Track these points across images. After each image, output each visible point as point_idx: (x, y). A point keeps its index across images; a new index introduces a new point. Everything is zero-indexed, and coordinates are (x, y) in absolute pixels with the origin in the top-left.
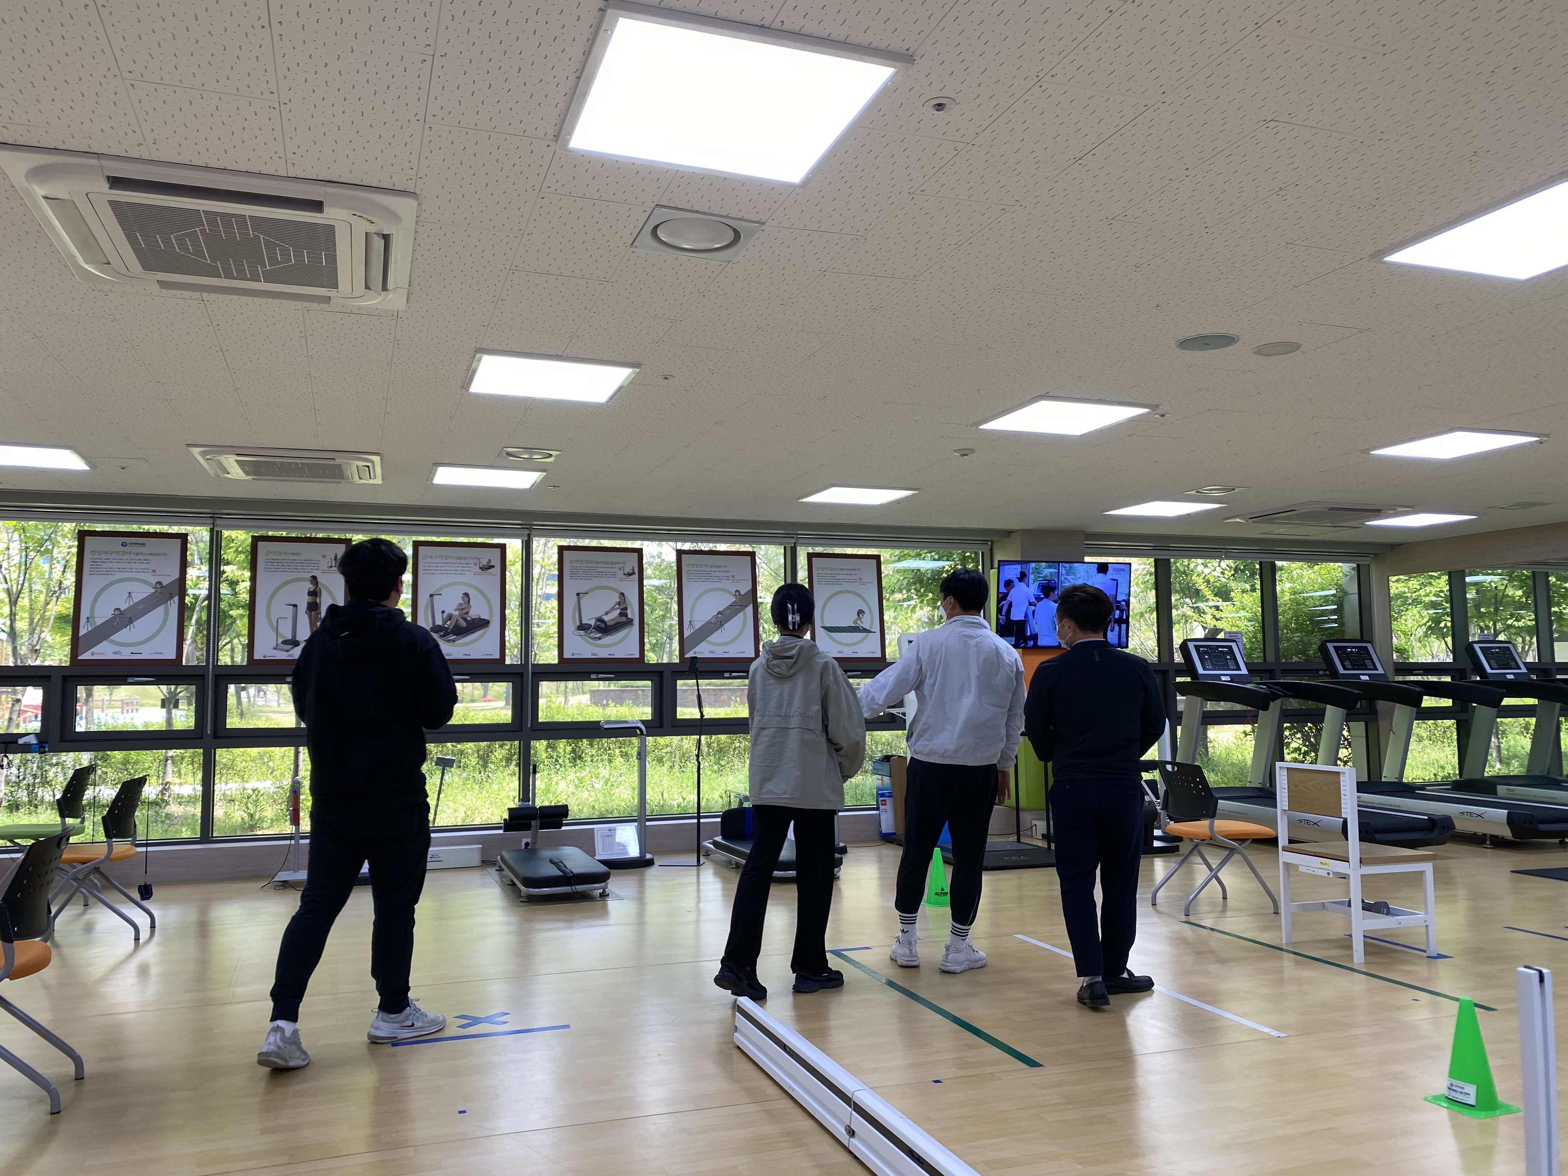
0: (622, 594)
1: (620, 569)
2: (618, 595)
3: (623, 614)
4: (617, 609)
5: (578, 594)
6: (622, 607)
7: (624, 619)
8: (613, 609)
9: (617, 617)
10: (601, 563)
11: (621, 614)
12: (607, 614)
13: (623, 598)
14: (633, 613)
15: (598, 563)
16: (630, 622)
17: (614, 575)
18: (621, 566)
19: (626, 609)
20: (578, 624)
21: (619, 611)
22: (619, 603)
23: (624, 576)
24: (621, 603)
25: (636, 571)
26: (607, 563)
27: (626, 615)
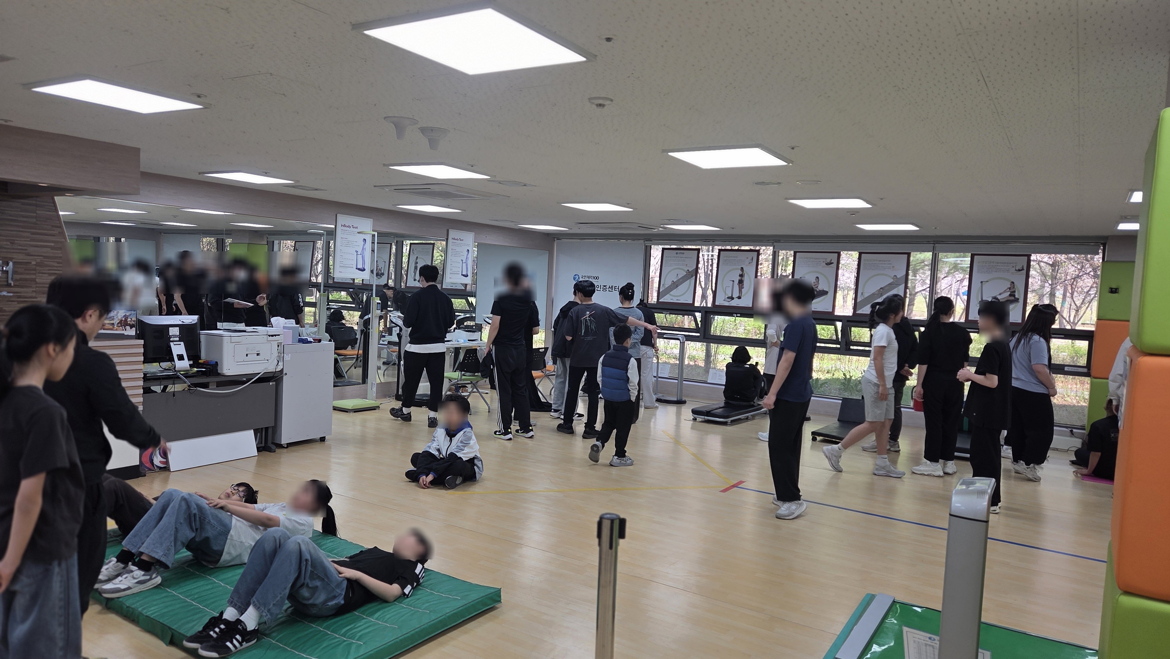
0: (1013, 283)
1: (1013, 267)
2: (1010, 283)
3: (1012, 294)
4: (1008, 291)
5: (982, 282)
6: (1011, 291)
7: (1012, 298)
8: (1005, 291)
9: (1008, 297)
10: (1000, 263)
11: (1010, 295)
12: (1000, 294)
13: (1013, 285)
14: (1019, 295)
15: (998, 263)
16: (1017, 300)
17: (1008, 271)
18: (1014, 265)
19: (1015, 292)
20: (980, 300)
21: (1009, 293)
22: (1010, 289)
23: (1016, 271)
24: (1011, 288)
25: (1025, 268)
26: (1005, 263)
27: (1014, 296)
